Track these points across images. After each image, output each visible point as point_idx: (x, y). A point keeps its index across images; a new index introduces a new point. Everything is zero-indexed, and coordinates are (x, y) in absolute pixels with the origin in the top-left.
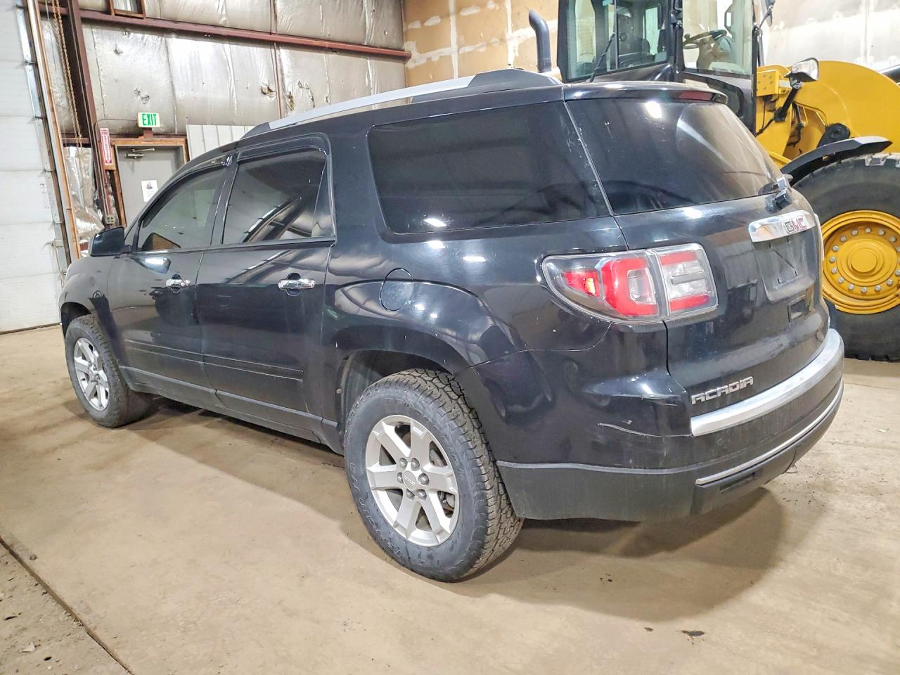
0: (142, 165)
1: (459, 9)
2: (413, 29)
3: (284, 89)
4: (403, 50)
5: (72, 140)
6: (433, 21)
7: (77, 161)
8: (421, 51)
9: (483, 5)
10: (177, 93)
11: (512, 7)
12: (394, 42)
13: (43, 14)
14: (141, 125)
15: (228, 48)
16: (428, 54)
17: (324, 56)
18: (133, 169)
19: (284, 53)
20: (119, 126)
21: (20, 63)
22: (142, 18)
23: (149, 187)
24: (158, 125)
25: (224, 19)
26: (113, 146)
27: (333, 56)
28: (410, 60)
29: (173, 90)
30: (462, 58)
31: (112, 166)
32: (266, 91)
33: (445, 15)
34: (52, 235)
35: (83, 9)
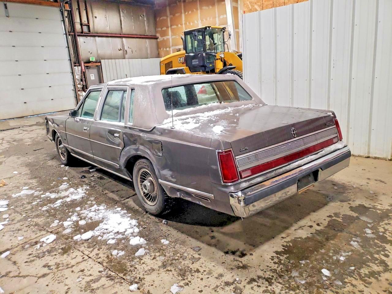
0: (90, 70)
1: (171, 26)
2: (159, 30)
3: (124, 49)
4: (156, 36)
5: (76, 65)
6: (164, 29)
7: (77, 69)
8: (162, 37)
9: (177, 25)
10: (98, 51)
11: (185, 26)
12: (154, 34)
13: (69, 35)
14: (91, 60)
15: (110, 39)
16: (164, 38)
17: (134, 39)
18: (89, 71)
19: (124, 39)
20: (85, 61)
21: (65, 47)
22: (90, 34)
23: (92, 76)
24: (94, 60)
25: (109, 31)
26: (84, 66)
27: (138, 39)
28: (158, 39)
29: (97, 51)
30: (173, 39)
31: (84, 71)
32: (120, 50)
33: (168, 27)
34: (73, 88)
35: (77, 32)
